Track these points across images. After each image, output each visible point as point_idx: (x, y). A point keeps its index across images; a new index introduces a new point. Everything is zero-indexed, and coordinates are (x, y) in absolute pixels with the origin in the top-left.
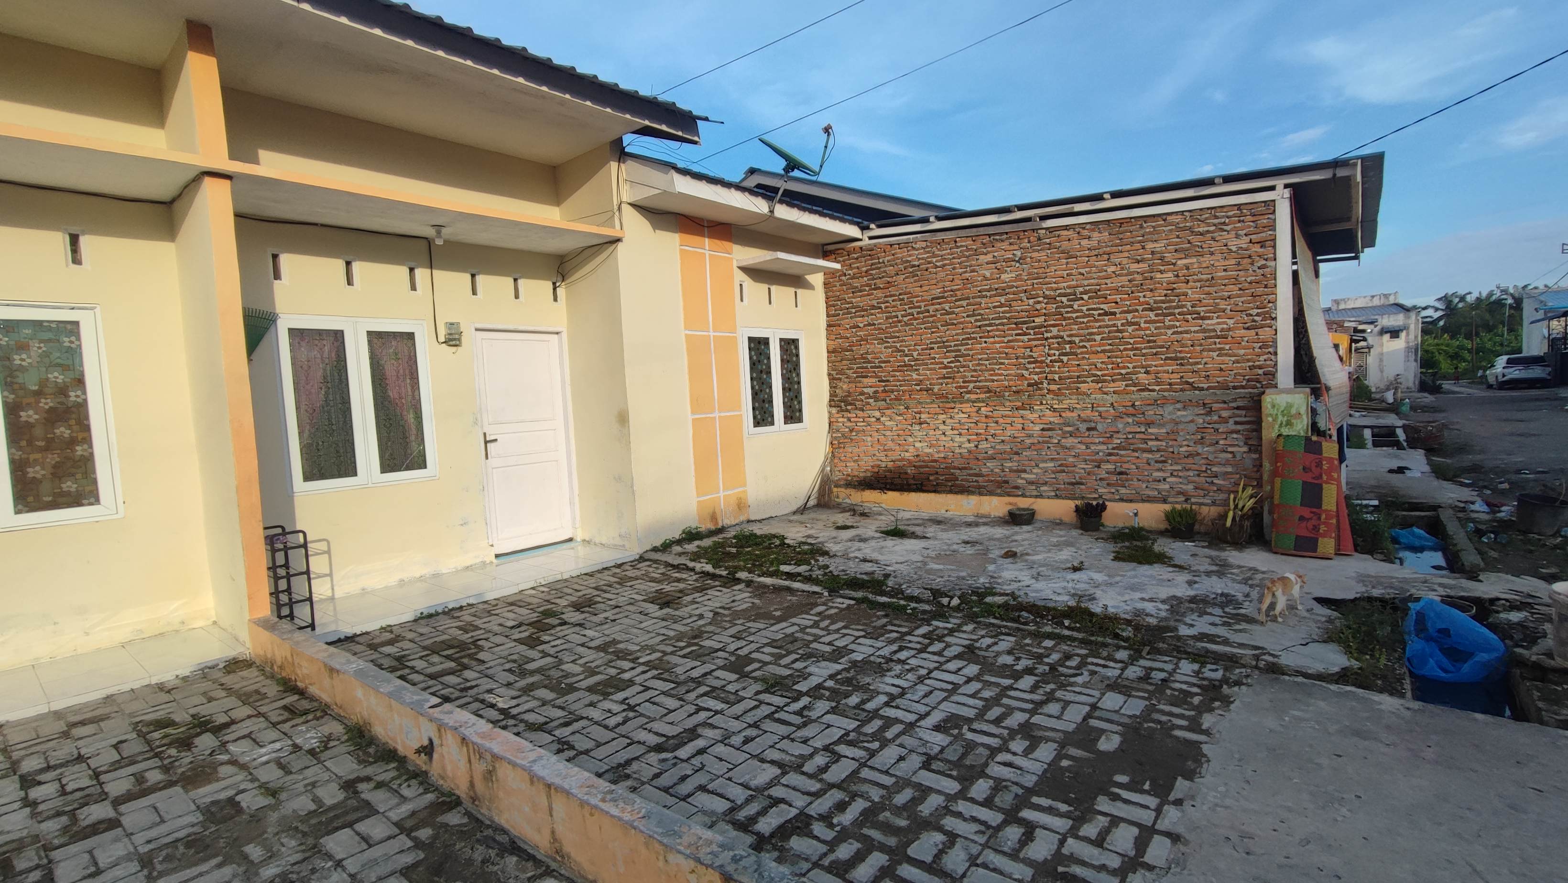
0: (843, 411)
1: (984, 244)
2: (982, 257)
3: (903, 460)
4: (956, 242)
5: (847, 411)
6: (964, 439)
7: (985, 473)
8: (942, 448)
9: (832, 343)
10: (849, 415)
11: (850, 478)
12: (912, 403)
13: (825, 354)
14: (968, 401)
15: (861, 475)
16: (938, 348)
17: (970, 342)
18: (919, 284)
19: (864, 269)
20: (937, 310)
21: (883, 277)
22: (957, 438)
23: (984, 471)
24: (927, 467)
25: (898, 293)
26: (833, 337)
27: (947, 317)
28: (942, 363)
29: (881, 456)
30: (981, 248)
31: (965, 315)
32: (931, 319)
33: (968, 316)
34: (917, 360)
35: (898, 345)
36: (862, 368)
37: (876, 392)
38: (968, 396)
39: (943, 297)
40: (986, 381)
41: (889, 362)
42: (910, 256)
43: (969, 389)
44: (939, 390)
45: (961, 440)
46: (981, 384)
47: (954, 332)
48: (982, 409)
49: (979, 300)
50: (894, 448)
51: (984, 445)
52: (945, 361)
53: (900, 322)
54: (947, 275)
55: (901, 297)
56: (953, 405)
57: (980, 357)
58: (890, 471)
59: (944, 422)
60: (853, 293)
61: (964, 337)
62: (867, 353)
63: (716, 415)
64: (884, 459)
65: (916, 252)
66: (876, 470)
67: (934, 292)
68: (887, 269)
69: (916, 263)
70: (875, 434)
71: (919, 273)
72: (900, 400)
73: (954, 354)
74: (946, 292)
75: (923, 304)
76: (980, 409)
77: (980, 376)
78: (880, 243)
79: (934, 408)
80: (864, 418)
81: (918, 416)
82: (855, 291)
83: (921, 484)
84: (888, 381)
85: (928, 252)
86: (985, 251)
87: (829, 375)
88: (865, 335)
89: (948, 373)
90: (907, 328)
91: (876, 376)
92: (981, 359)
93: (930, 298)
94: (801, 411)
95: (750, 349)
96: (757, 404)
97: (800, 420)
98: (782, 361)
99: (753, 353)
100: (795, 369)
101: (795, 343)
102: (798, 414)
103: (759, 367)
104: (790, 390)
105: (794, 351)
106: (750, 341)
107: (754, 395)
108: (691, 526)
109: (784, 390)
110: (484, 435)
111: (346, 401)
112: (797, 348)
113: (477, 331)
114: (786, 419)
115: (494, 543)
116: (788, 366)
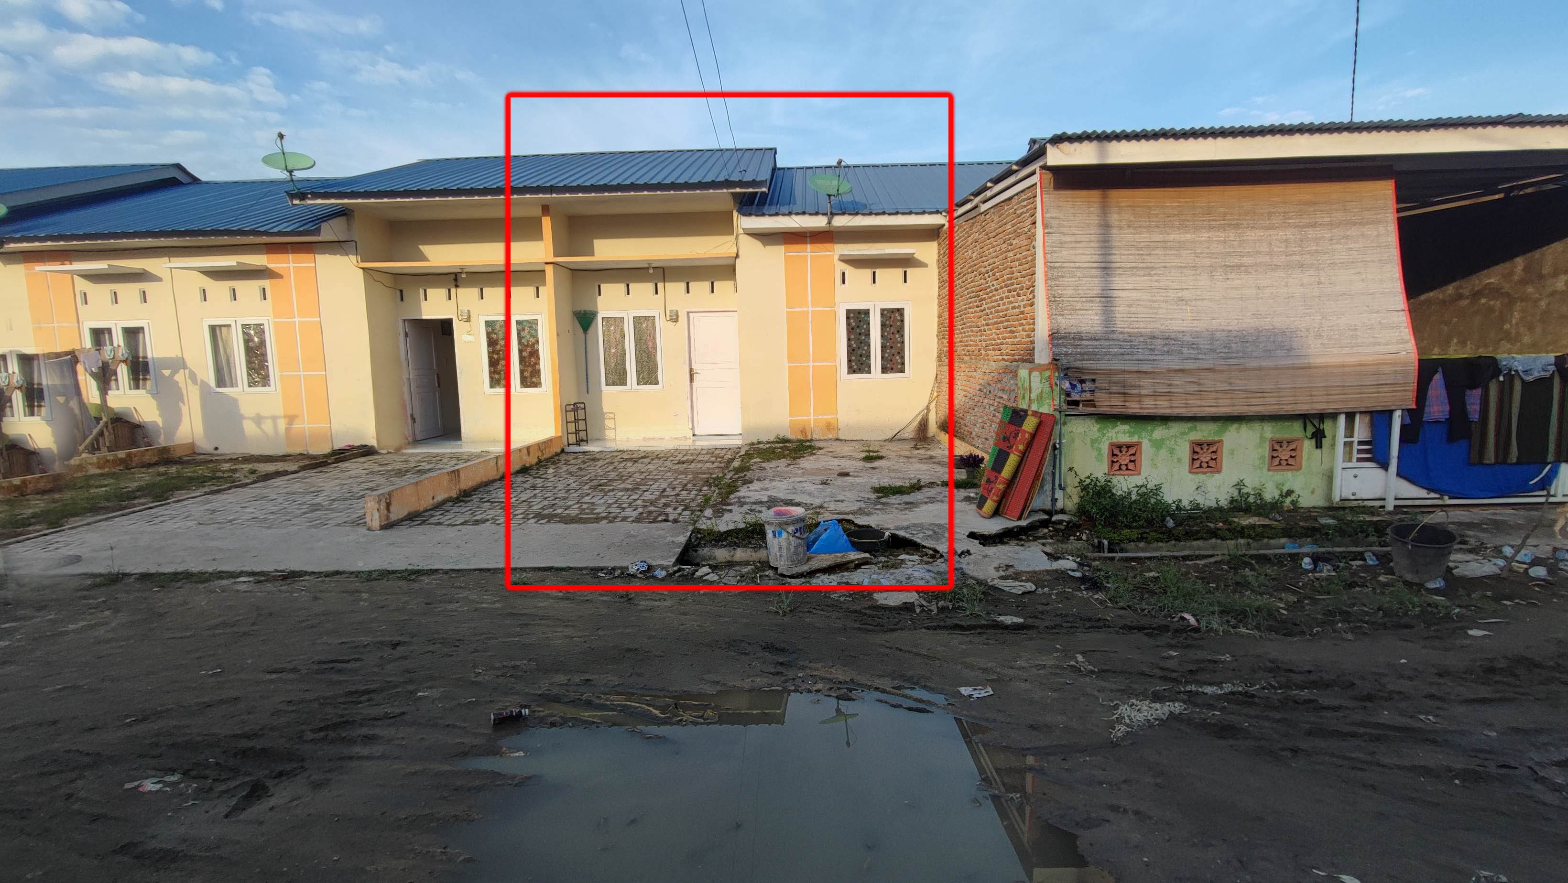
6: (963, 394)
13: (936, 319)
14: (964, 362)
28: (960, 329)
38: (965, 357)
43: (965, 352)
44: (959, 351)
56: (961, 365)
62: (945, 319)
67: (959, 269)
87: (938, 335)
94: (903, 364)
95: (848, 318)
96: (853, 358)
97: (902, 371)
98: (883, 325)
99: (852, 321)
100: (898, 332)
101: (900, 311)
102: (899, 366)
103: (858, 331)
104: (892, 347)
105: (899, 318)
106: (849, 312)
107: (851, 351)
108: (782, 434)
109: (883, 347)
110: (691, 370)
111: (624, 350)
112: (902, 315)
113: (688, 313)
114: (884, 370)
115: (693, 429)
116: (890, 329)
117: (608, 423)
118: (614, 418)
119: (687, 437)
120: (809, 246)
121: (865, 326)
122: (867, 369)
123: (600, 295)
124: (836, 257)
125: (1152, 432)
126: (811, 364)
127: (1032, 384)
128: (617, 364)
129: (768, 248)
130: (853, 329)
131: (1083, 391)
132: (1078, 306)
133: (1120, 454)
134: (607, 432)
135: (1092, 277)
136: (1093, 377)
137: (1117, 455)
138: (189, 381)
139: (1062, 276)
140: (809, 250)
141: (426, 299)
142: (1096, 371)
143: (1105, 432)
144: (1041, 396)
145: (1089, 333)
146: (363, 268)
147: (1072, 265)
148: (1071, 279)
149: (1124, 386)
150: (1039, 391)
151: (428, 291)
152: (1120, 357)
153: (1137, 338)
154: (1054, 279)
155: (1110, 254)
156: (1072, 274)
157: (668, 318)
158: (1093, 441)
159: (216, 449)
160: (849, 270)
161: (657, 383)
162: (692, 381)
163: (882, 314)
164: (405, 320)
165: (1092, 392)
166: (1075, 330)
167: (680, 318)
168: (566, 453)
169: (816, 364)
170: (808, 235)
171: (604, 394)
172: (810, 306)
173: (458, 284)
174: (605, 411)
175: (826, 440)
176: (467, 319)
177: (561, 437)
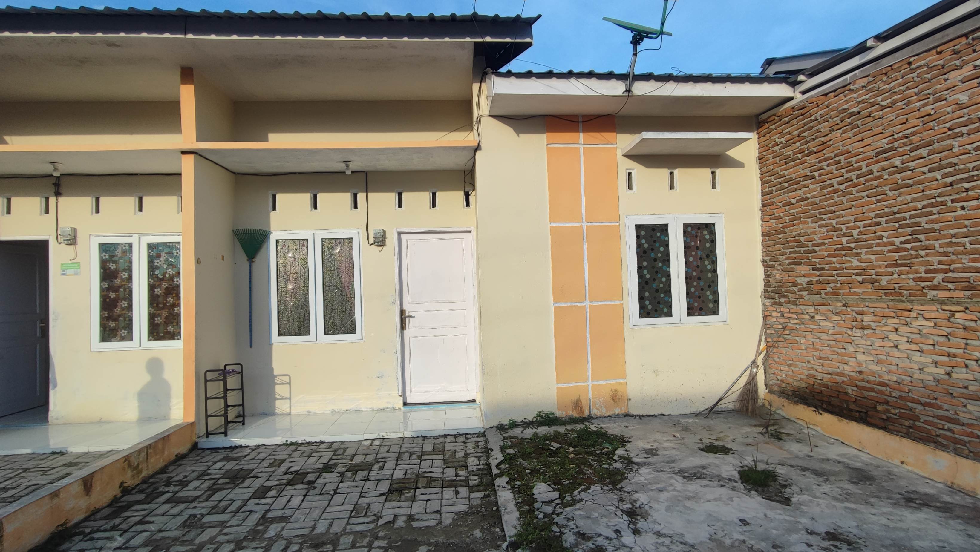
0: (775, 304)
1: (956, 53)
2: (952, 75)
3: (841, 374)
4: (910, 64)
5: (780, 304)
6: (927, 359)
7: (965, 421)
8: (893, 368)
9: (766, 224)
10: (782, 310)
11: (784, 385)
12: (851, 300)
13: (760, 239)
14: (933, 301)
15: (795, 384)
16: (887, 222)
17: (935, 210)
18: (859, 137)
19: (796, 132)
20: (884, 169)
21: (817, 137)
22: (917, 357)
23: (963, 417)
24: (872, 390)
25: (833, 155)
26: (768, 218)
27: (898, 176)
28: (892, 244)
29: (816, 364)
30: (951, 60)
31: (925, 169)
32: (875, 183)
33: (930, 171)
34: (857, 241)
35: (834, 222)
36: (795, 252)
37: (809, 283)
38: (934, 293)
39: (891, 149)
40: (964, 270)
41: (823, 244)
42: (847, 102)
43: (936, 282)
44: (889, 282)
45: (923, 359)
46: (955, 275)
47: (909, 198)
48: (958, 315)
49: (949, 142)
50: (831, 357)
51: (960, 374)
52: (897, 241)
53: (836, 191)
54: (898, 116)
55: (837, 159)
56: (909, 306)
57: (952, 232)
58: (827, 386)
59: (897, 330)
60: (786, 163)
61: (925, 203)
62: (799, 235)
63: (587, 304)
64: (819, 368)
65: (855, 95)
66: (811, 381)
67: (879, 144)
68: (820, 126)
69: (855, 110)
70: (809, 335)
71: (859, 123)
72: (838, 294)
73: (909, 230)
74: (896, 140)
75: (864, 164)
76: (953, 315)
77: (953, 262)
78: (812, 97)
79: (882, 307)
80: (797, 314)
81: (859, 317)
82: (787, 160)
83: (866, 413)
84: (823, 269)
85: (871, 91)
86: (957, 63)
87: (764, 261)
88: (798, 213)
89: (901, 258)
90: (844, 199)
91: (810, 264)
92: (953, 236)
93: (873, 153)
94: (716, 301)
95: (638, 237)
96: (647, 294)
97: (716, 312)
98: (687, 247)
99: (643, 241)
100: (708, 256)
101: (710, 227)
102: (711, 305)
103: (653, 255)
104: (700, 279)
105: (707, 237)
106: (639, 228)
107: (643, 284)
108: (547, 410)
109: (689, 279)
110: (402, 312)
111: (306, 285)
112: (712, 233)
113: (400, 234)
114: (691, 312)
115: (404, 395)
116: (696, 253)
117: (281, 390)
118: (289, 383)
119: (394, 408)
120: (581, 135)
121: (662, 249)
122: (665, 310)
123: (274, 208)
124: (620, 153)
128: (296, 306)
129: (523, 136)
130: (645, 252)
140: (581, 141)
141: (9, 212)
151: (14, 200)
157: (372, 241)
160: (638, 170)
161: (353, 331)
162: (403, 327)
163: (685, 232)
167: (388, 241)
168: (204, 450)
169: (595, 304)
170: (580, 120)
171: (275, 348)
172: (584, 220)
173: (62, 190)
174: (275, 373)
175: (610, 416)
176: (72, 240)
177: (192, 424)
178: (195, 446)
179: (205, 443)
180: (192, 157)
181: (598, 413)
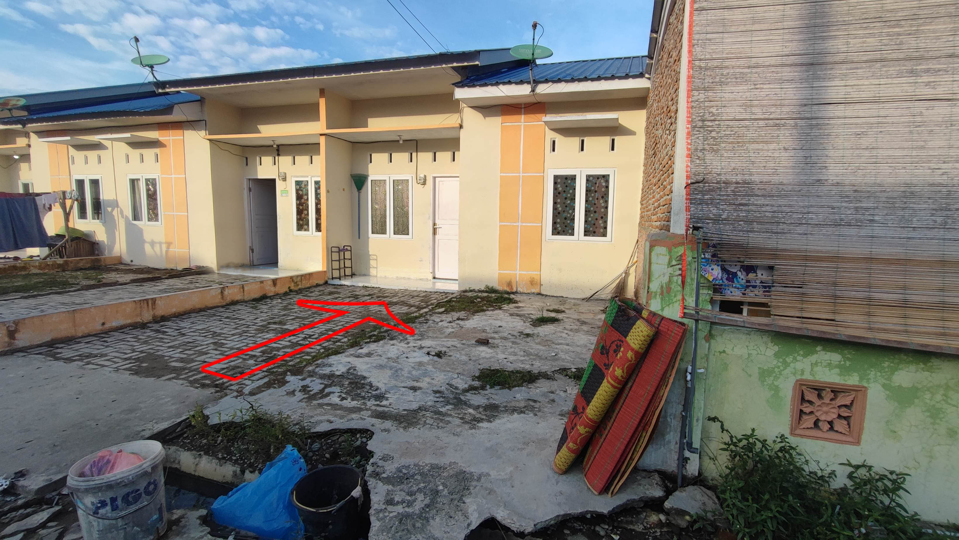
13: (640, 186)
87: (641, 202)
94: (605, 228)
95: (555, 183)
96: (558, 220)
97: (604, 235)
98: (588, 191)
99: (559, 186)
100: (603, 197)
101: (606, 178)
102: (602, 230)
103: (564, 195)
104: (595, 212)
105: (604, 184)
106: (556, 177)
107: (556, 214)
108: (491, 285)
109: (587, 212)
110: (434, 224)
111: (385, 206)
112: (607, 181)
113: (435, 178)
114: (587, 233)
115: (434, 272)
116: (595, 195)
117: (372, 263)
118: (376, 260)
119: (427, 279)
120: (523, 116)
121: (571, 191)
122: (570, 231)
123: (371, 162)
124: (548, 126)
125: (893, 373)
126: (520, 224)
127: (653, 267)
128: (380, 218)
129: (488, 119)
130: (559, 193)
131: (749, 285)
132: (750, 134)
133: (817, 402)
134: (371, 270)
135: (782, 81)
136: (771, 262)
137: (810, 402)
138: (120, 215)
139: (721, 83)
140: (523, 120)
141: (261, 165)
142: (775, 254)
143: (789, 359)
144: (669, 289)
145: (768, 183)
146: (210, 140)
147: (741, 62)
148: (741, 88)
149: (835, 284)
150: (666, 279)
151: (262, 158)
152: (830, 230)
153: (870, 195)
154: (705, 89)
155: (824, 38)
156: (741, 79)
157: (418, 182)
158: (764, 374)
159: (132, 261)
160: (559, 139)
161: (408, 234)
162: (434, 233)
163: (587, 180)
164: (249, 179)
165: (767, 288)
166: (739, 178)
167: (427, 182)
168: (330, 284)
169: (524, 224)
170: (523, 107)
171: (370, 240)
172: (521, 172)
173: (280, 153)
174: (370, 253)
175: (529, 293)
176: (284, 179)
177: (325, 272)
178: (326, 283)
179: (331, 282)
180: (324, 137)
181: (522, 291)
